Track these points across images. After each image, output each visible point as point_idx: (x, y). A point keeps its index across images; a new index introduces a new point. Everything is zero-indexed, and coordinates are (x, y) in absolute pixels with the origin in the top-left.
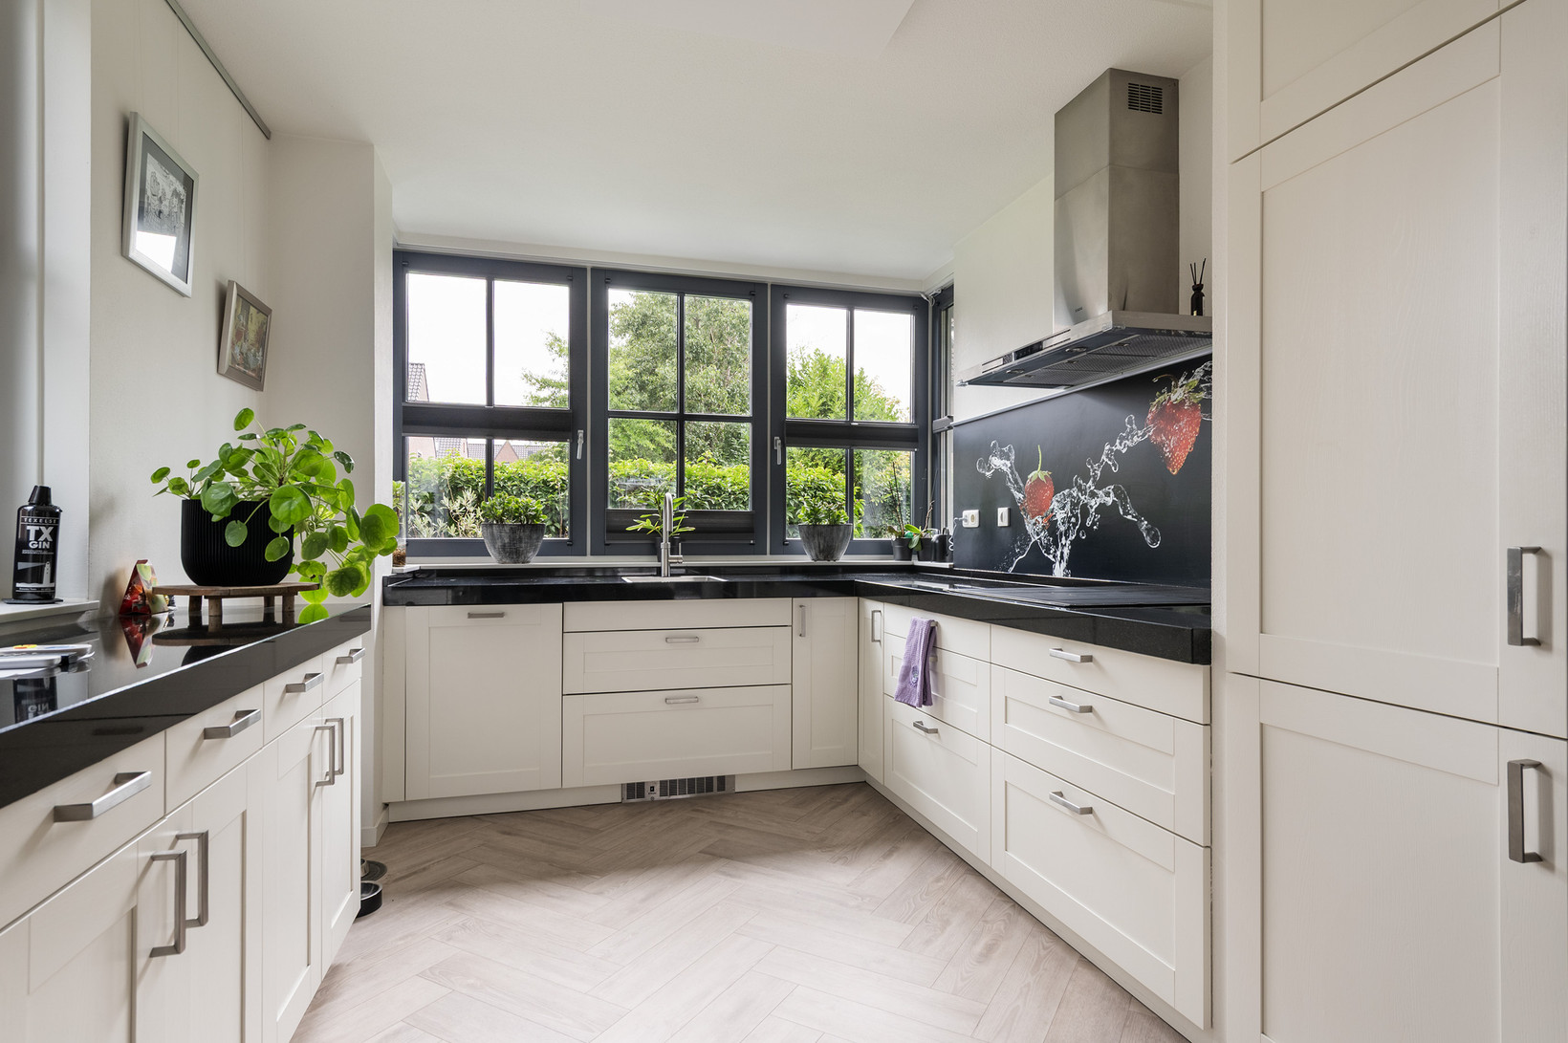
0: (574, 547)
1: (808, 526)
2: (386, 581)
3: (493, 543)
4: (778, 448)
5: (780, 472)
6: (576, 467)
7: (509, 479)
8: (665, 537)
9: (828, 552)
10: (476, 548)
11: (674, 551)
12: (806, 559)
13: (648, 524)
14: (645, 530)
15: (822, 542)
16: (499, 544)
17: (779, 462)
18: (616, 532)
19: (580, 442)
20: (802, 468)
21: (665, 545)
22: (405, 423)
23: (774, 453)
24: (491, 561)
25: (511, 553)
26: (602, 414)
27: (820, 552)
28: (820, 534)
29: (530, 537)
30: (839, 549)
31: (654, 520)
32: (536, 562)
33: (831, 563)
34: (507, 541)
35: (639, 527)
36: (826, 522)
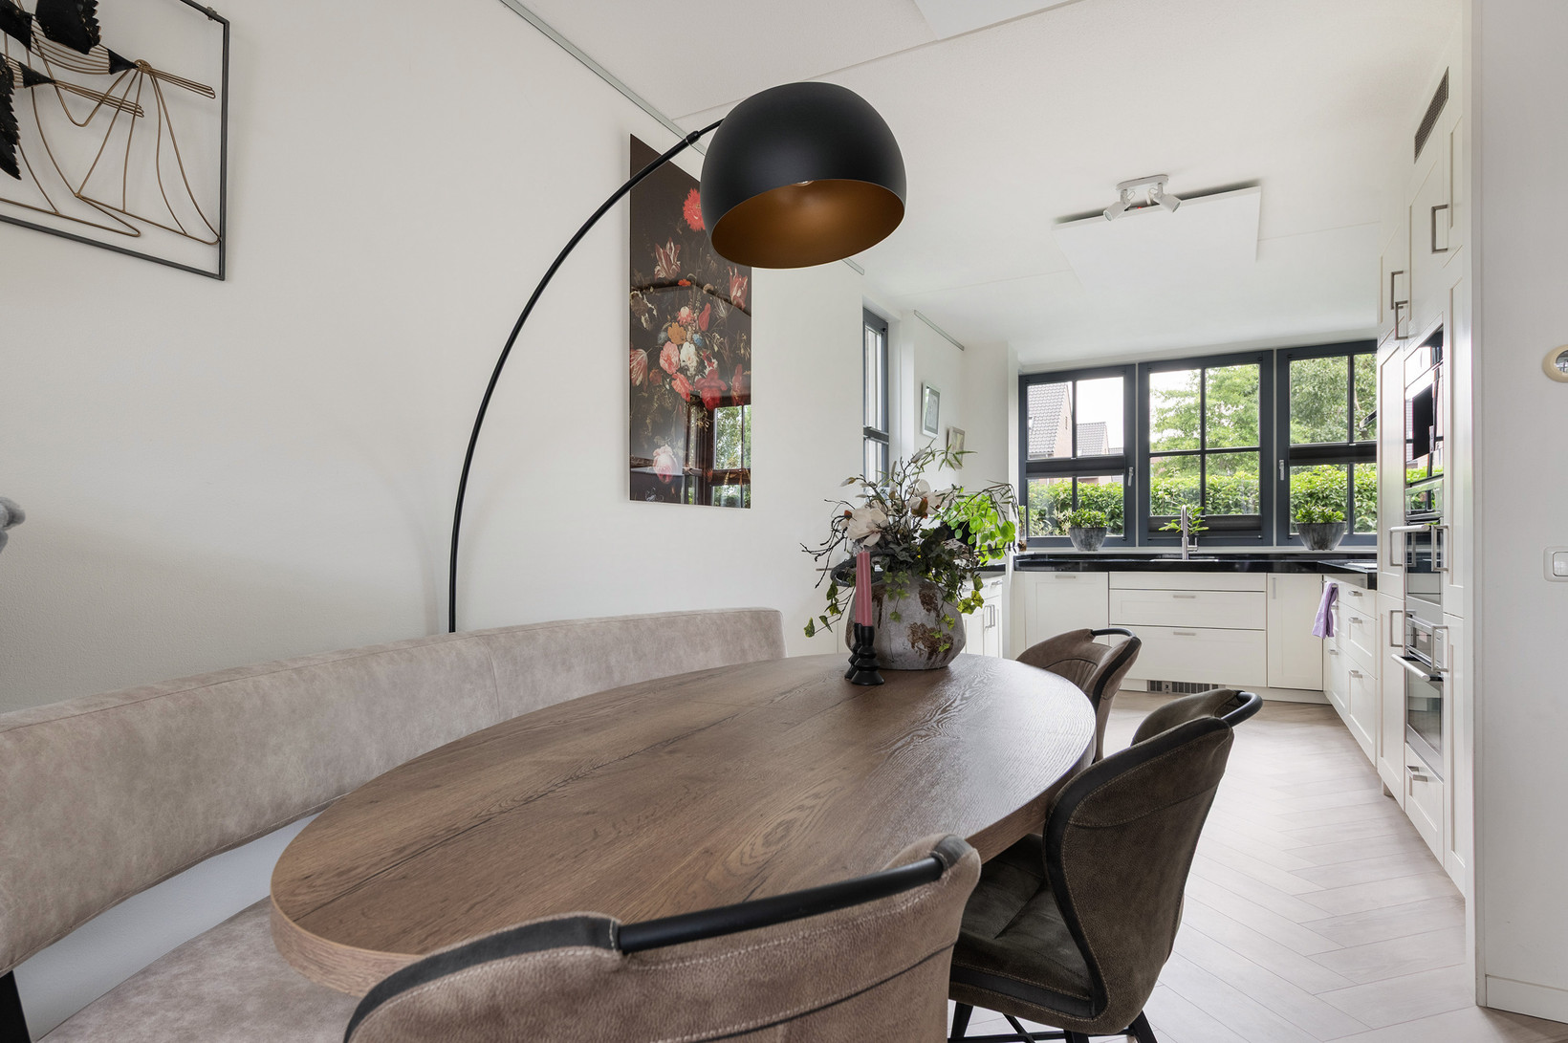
0: (1127, 541)
1: (1304, 524)
2: (1015, 558)
3: (1075, 539)
4: (1282, 469)
5: (1285, 485)
6: (1128, 490)
7: (1101, 496)
8: (1185, 534)
9: (1323, 543)
10: (1066, 542)
11: (1192, 542)
12: (1304, 549)
13: (1172, 525)
14: (1173, 530)
15: (1316, 536)
16: (1079, 539)
17: (1282, 478)
18: (1153, 532)
19: (1131, 475)
20: (1301, 480)
21: (1185, 539)
22: (1027, 472)
23: (1279, 471)
24: (1075, 550)
25: (1086, 545)
26: (1146, 455)
27: (1315, 543)
28: (1314, 530)
29: (1097, 535)
30: (1334, 541)
31: (1178, 523)
32: (1101, 550)
33: (1327, 551)
34: (1083, 537)
35: (1166, 528)
36: (1320, 521)
